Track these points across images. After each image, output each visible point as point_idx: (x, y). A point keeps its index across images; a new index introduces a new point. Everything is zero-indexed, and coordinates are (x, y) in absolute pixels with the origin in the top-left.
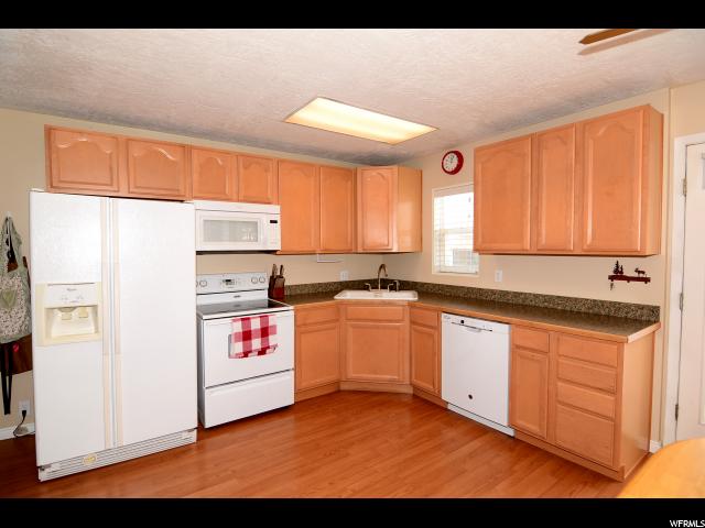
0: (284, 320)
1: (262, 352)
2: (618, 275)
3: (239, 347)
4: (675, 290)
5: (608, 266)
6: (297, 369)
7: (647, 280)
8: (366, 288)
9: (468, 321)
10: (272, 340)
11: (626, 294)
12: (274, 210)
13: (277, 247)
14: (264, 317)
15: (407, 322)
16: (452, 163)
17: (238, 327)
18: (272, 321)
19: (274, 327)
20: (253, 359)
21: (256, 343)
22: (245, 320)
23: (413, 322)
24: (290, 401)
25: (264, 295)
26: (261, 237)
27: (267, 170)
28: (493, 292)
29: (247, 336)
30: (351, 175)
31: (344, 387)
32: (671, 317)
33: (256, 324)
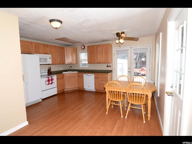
0: (55, 77)
1: (51, 84)
2: (108, 66)
3: (48, 83)
4: (114, 68)
5: (106, 65)
6: (57, 87)
7: (111, 67)
8: (67, 71)
9: (88, 74)
10: (53, 81)
11: (109, 69)
12: (50, 56)
13: (51, 63)
14: (52, 77)
15: (77, 77)
16: (83, 47)
17: (47, 79)
18: (53, 77)
19: (53, 79)
20: (50, 85)
21: (51, 82)
22: (48, 78)
24: (56, 93)
25: (47, 74)
26: (48, 61)
27: (48, 47)
28: (91, 70)
29: (49, 81)
30: (63, 48)
31: (65, 90)
32: (113, 71)
33: (50, 78)
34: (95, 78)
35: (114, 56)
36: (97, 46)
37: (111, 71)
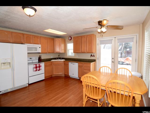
0: (43, 64)
1: (39, 70)
2: (91, 56)
3: (35, 69)
5: (90, 54)
6: (45, 73)
7: (94, 56)
8: (56, 59)
9: (73, 63)
10: (41, 68)
11: (92, 58)
12: (40, 46)
13: (40, 52)
15: (63, 64)
16: (70, 38)
17: (35, 66)
18: (41, 65)
19: (41, 66)
20: (37, 71)
21: (38, 69)
22: (36, 65)
23: (64, 64)
24: (44, 79)
25: (38, 61)
26: (38, 50)
27: (38, 38)
28: (76, 59)
29: (36, 67)
30: (53, 40)
31: (53, 76)
32: (97, 61)
33: (38, 65)
34: (79, 66)
35: (97, 46)
36: (81, 37)
37: (94, 61)
